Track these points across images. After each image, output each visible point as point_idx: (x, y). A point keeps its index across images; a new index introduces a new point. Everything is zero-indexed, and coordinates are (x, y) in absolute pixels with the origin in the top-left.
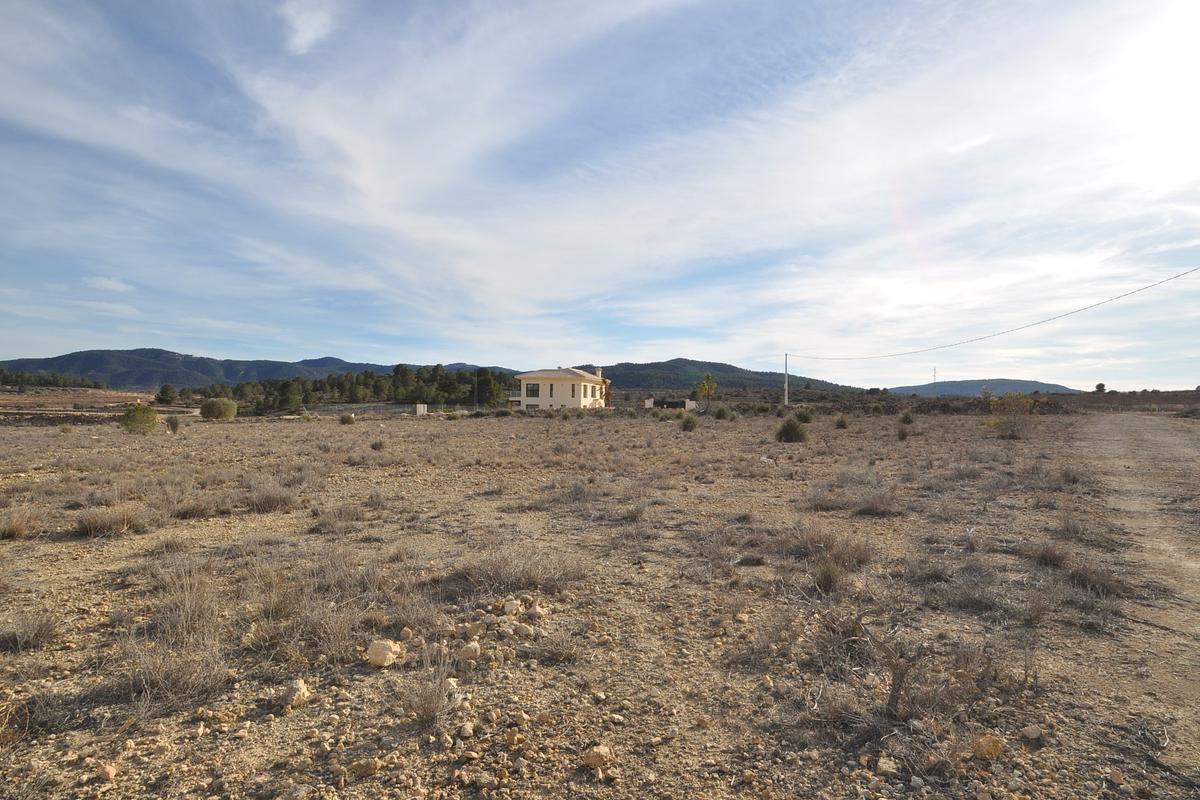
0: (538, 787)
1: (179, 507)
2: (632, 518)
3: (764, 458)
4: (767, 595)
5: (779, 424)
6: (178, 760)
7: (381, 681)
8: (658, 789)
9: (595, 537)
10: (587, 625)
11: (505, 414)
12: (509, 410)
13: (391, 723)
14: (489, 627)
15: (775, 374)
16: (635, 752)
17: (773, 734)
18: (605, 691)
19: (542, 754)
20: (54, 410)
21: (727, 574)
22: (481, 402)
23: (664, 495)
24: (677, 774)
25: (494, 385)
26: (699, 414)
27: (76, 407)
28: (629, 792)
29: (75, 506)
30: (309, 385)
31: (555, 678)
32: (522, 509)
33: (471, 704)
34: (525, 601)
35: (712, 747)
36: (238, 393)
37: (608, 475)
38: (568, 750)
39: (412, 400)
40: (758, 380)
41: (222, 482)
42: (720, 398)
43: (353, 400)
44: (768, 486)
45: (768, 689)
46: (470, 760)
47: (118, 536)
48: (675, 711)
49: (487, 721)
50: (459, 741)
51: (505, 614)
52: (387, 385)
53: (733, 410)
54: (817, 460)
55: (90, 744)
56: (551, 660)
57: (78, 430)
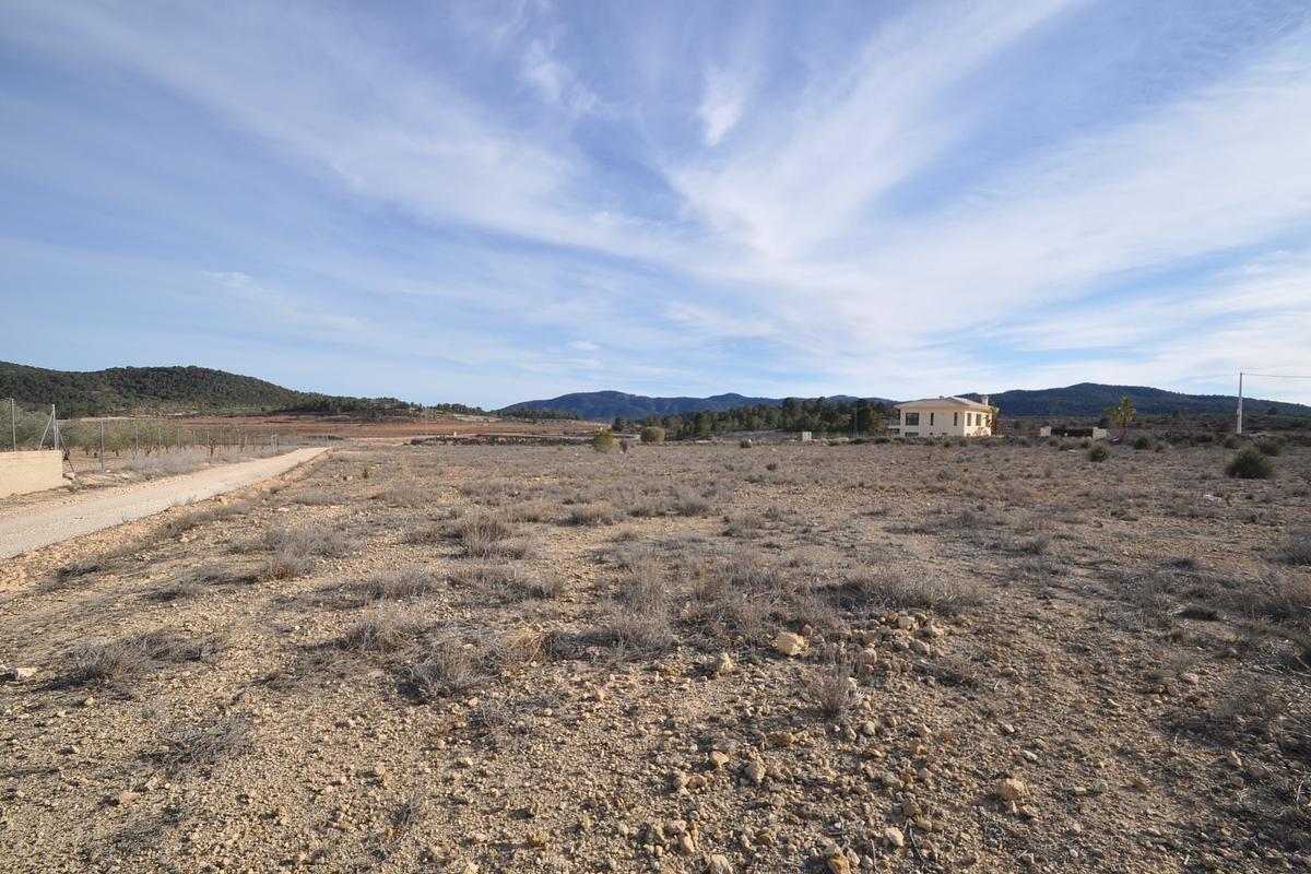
0: (944, 802)
1: (631, 508)
2: (1034, 550)
3: (1209, 496)
4: (1224, 656)
5: (1230, 457)
6: (643, 697)
7: (788, 668)
8: (1085, 842)
9: (989, 565)
10: (986, 652)
11: (884, 441)
12: (887, 437)
13: (799, 705)
14: (884, 637)
15: (1222, 397)
16: (1054, 796)
17: (1245, 821)
18: (1013, 724)
19: (947, 771)
20: (553, 435)
21: (1164, 625)
22: (860, 430)
23: (1072, 529)
24: (1108, 832)
25: (873, 415)
26: (1111, 443)
27: (565, 433)
28: (1049, 835)
29: (569, 502)
30: (716, 417)
31: (955, 699)
32: (905, 531)
33: (872, 705)
34: (919, 618)
35: (1155, 815)
36: (665, 423)
37: (1002, 504)
38: (975, 774)
39: (798, 428)
40: (1195, 404)
41: (657, 491)
42: (1139, 425)
43: (750, 428)
44: (1216, 528)
45: (1234, 767)
46: (873, 757)
47: (595, 526)
48: (1102, 764)
49: (889, 725)
50: (862, 736)
51: (898, 627)
52: (777, 416)
53: (1159, 439)
54: (1293, 502)
55: (587, 672)
56: (950, 680)
57: (567, 449)
